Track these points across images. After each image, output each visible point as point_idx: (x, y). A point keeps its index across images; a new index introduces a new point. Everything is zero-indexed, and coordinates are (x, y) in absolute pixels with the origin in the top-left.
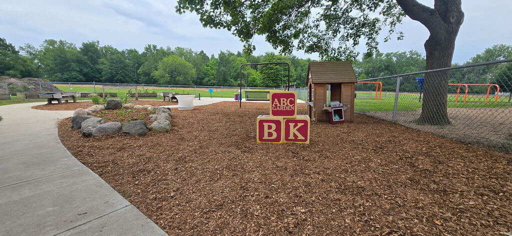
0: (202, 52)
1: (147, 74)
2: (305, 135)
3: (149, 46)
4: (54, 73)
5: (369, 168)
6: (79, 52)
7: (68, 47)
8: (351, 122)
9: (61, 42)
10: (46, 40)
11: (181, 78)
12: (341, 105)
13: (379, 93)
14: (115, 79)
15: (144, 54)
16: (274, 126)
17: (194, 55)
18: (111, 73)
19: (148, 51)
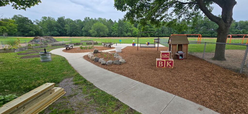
0: (110, 19)
1: (86, 31)
2: (172, 65)
3: (86, 18)
4: (47, 32)
5: (192, 76)
6: (57, 22)
7: (52, 20)
8: (186, 59)
9: (49, 17)
10: (43, 17)
11: (102, 33)
12: (183, 53)
13: (199, 38)
14: (73, 34)
15: (84, 22)
16: (162, 63)
17: (106, 21)
18: (71, 31)
19: (86, 20)
